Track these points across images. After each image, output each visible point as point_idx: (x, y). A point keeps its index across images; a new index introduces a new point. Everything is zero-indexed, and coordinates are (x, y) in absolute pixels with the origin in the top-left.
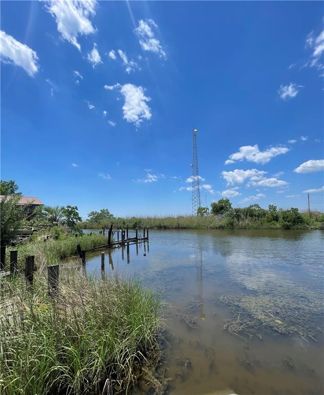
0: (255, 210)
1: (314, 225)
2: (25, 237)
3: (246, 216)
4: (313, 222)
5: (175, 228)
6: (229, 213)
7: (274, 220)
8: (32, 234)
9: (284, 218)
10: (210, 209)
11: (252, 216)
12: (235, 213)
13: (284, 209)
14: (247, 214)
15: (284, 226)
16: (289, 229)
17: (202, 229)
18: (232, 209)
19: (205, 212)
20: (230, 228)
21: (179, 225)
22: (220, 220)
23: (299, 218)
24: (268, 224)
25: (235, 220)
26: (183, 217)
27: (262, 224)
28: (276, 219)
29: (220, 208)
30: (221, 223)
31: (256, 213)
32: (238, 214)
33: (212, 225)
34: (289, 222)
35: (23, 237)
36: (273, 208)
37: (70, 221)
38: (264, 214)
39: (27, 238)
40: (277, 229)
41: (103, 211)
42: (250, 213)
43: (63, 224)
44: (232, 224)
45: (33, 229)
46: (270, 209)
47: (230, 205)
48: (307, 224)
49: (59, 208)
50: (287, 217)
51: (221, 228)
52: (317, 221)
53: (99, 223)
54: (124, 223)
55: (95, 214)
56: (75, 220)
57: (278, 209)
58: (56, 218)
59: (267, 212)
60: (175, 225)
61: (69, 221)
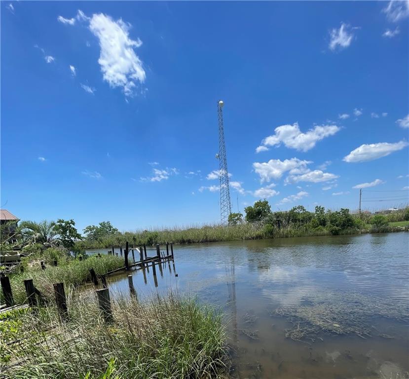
0: (299, 213)
1: (365, 229)
2: (11, 265)
3: (288, 222)
4: (364, 225)
5: (202, 242)
6: (267, 218)
7: (321, 225)
8: (19, 261)
9: (332, 222)
10: (245, 214)
11: (295, 220)
12: (275, 219)
13: (333, 211)
14: (289, 219)
15: (332, 232)
16: (338, 234)
17: (235, 240)
18: (272, 214)
19: (238, 219)
20: (269, 238)
21: (207, 238)
22: (258, 229)
23: (349, 220)
24: (313, 230)
25: (275, 227)
26: (210, 228)
27: (306, 230)
28: (323, 223)
29: (257, 213)
30: (258, 232)
31: (300, 217)
32: (279, 220)
33: (248, 235)
34: (337, 226)
35: (8, 265)
36: (320, 210)
37: (66, 240)
38: (310, 218)
39: (14, 266)
40: (324, 235)
41: (103, 225)
42: (293, 217)
43: (58, 245)
44: (271, 232)
45: (19, 254)
46: (317, 211)
47: (269, 209)
48: (358, 227)
49: (48, 224)
50: (336, 221)
51: (259, 237)
52: (368, 223)
53: (101, 240)
54: (134, 239)
55: (93, 229)
56: (73, 239)
57: (325, 211)
58: (46, 237)
59: (313, 215)
60: (201, 238)
61: (64, 241)
